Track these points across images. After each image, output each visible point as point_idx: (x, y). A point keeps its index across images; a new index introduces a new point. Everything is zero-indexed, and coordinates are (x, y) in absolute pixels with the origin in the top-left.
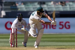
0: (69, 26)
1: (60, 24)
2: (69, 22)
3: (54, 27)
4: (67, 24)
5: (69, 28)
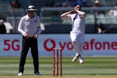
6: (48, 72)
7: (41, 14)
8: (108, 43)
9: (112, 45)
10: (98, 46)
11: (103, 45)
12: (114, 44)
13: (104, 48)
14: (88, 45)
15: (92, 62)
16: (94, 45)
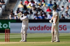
0: (66, 28)
1: (60, 27)
2: (66, 26)
4: (65, 27)
5: (66, 30)
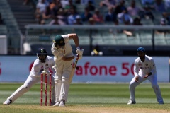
3: (113, 72)
6: (35, 101)
7: (27, 32)
8: (106, 68)
9: (110, 70)
10: (94, 70)
11: (99, 70)
12: (113, 69)
13: (101, 73)
14: (81, 70)
15: (86, 90)
16: (88, 70)
